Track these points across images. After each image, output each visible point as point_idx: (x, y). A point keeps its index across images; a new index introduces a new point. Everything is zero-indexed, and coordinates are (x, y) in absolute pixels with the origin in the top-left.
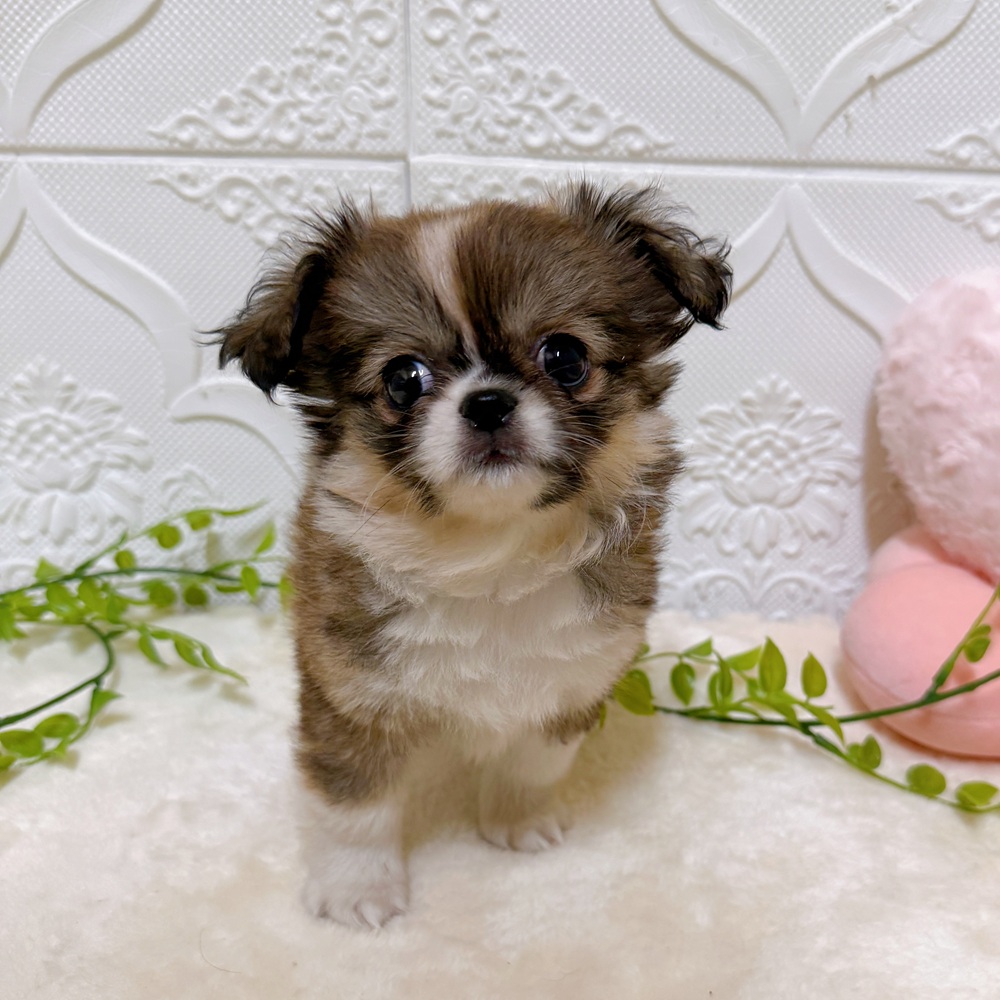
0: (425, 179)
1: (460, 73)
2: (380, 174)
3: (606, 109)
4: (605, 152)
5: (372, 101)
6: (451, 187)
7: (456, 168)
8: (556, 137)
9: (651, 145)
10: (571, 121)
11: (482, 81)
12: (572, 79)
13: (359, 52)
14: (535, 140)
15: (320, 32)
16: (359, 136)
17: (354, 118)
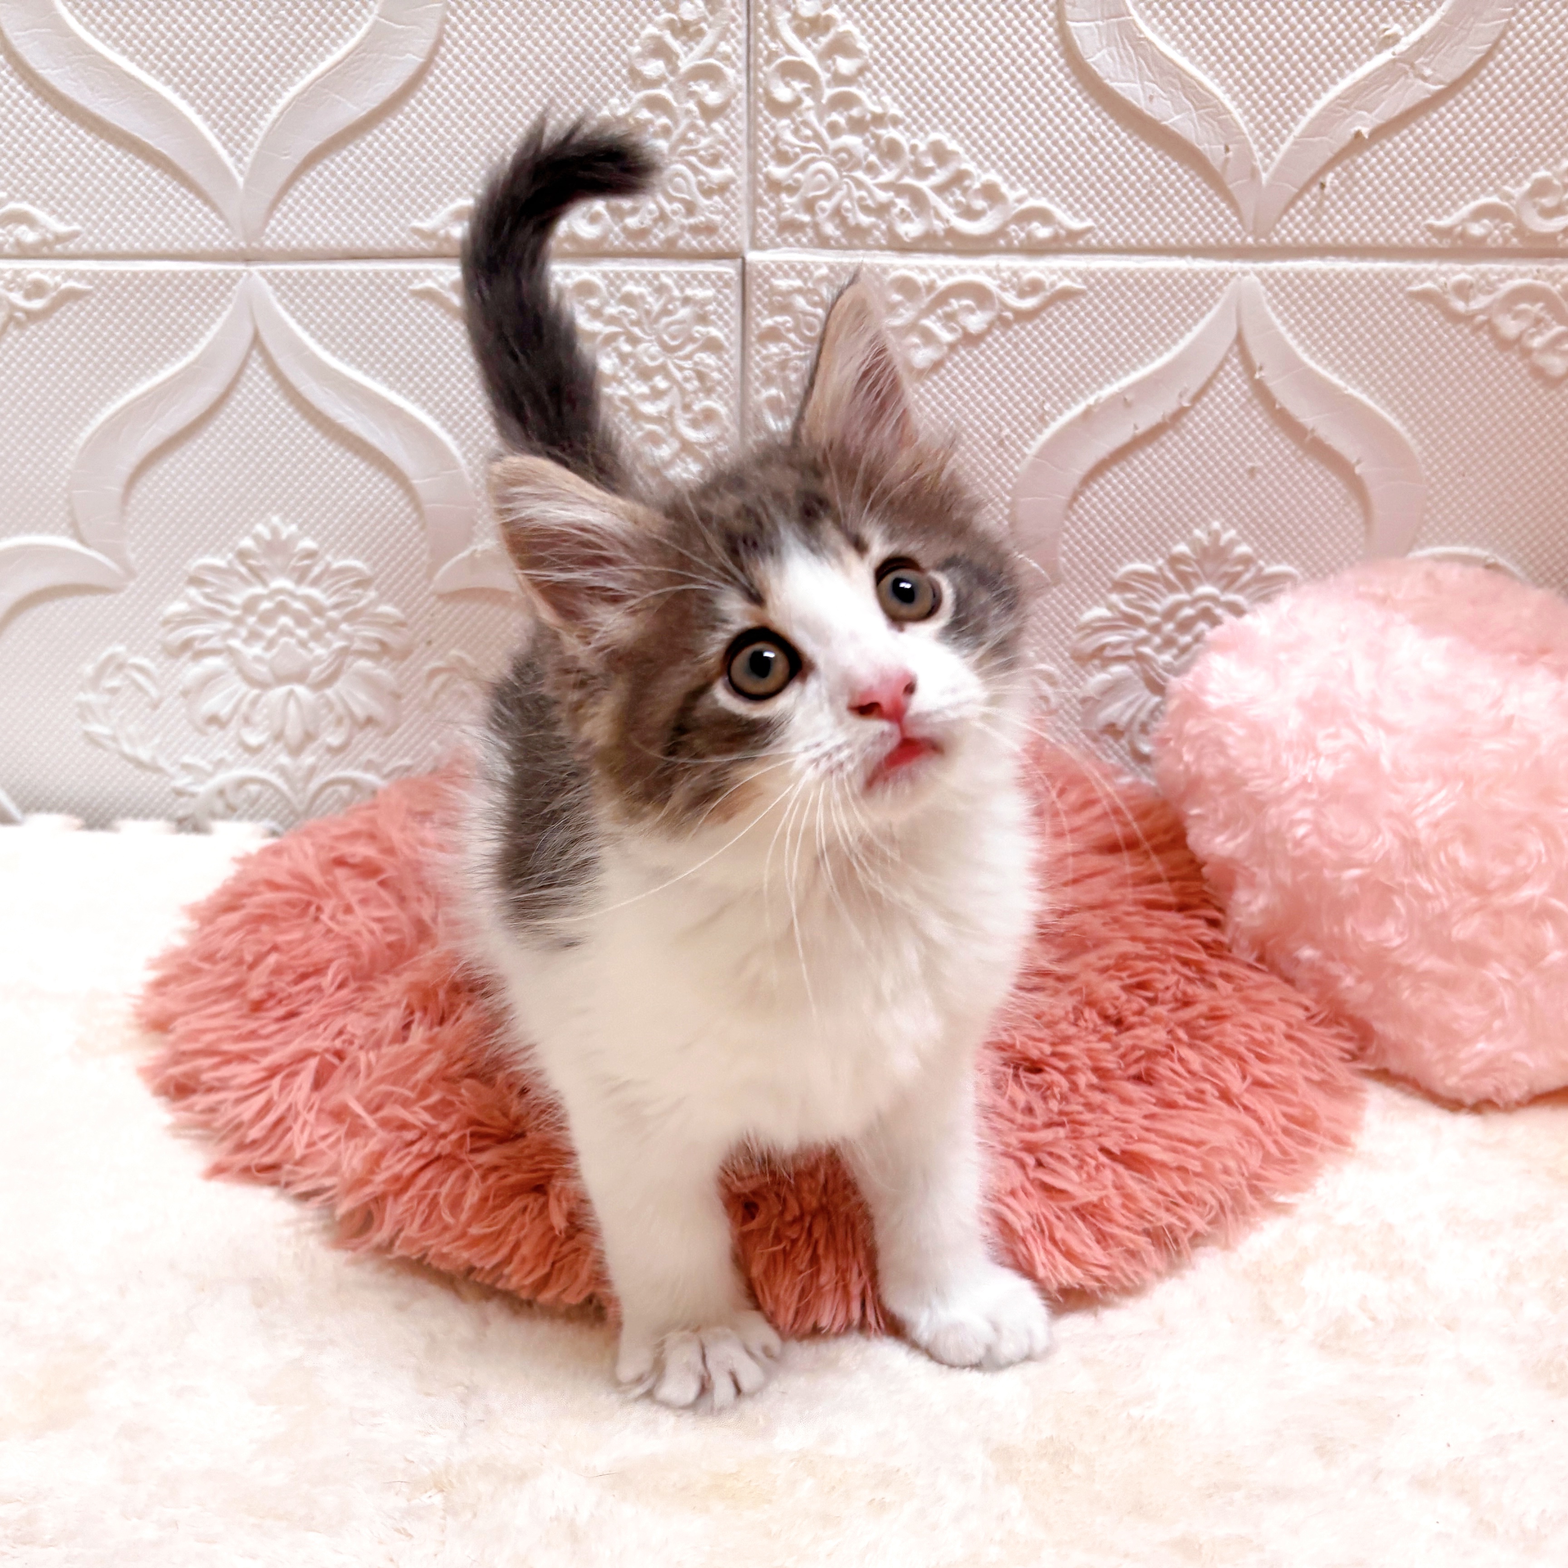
0: (766, 281)
1: (813, 145)
2: (707, 276)
3: (1004, 188)
4: (1002, 242)
5: (700, 184)
6: (799, 291)
7: (806, 267)
8: (939, 226)
9: (1062, 232)
10: (957, 204)
11: (844, 155)
12: (961, 150)
13: (684, 123)
14: (911, 230)
15: (638, 96)
16: (682, 227)
17: (677, 206)
